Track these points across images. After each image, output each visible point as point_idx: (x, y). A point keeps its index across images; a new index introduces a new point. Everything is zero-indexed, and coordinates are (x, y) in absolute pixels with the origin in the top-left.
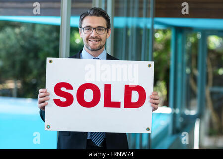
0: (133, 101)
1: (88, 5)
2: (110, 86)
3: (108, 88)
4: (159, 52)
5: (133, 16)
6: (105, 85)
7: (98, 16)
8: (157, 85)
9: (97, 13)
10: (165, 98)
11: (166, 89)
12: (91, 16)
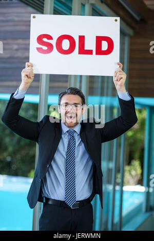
0: (103, 49)
1: (64, 84)
2: (84, 37)
3: (82, 38)
4: (134, 131)
5: (107, 95)
6: (79, 36)
7: (74, 94)
8: (132, 163)
9: (74, 92)
10: (139, 177)
11: (140, 167)
12: (69, 94)
